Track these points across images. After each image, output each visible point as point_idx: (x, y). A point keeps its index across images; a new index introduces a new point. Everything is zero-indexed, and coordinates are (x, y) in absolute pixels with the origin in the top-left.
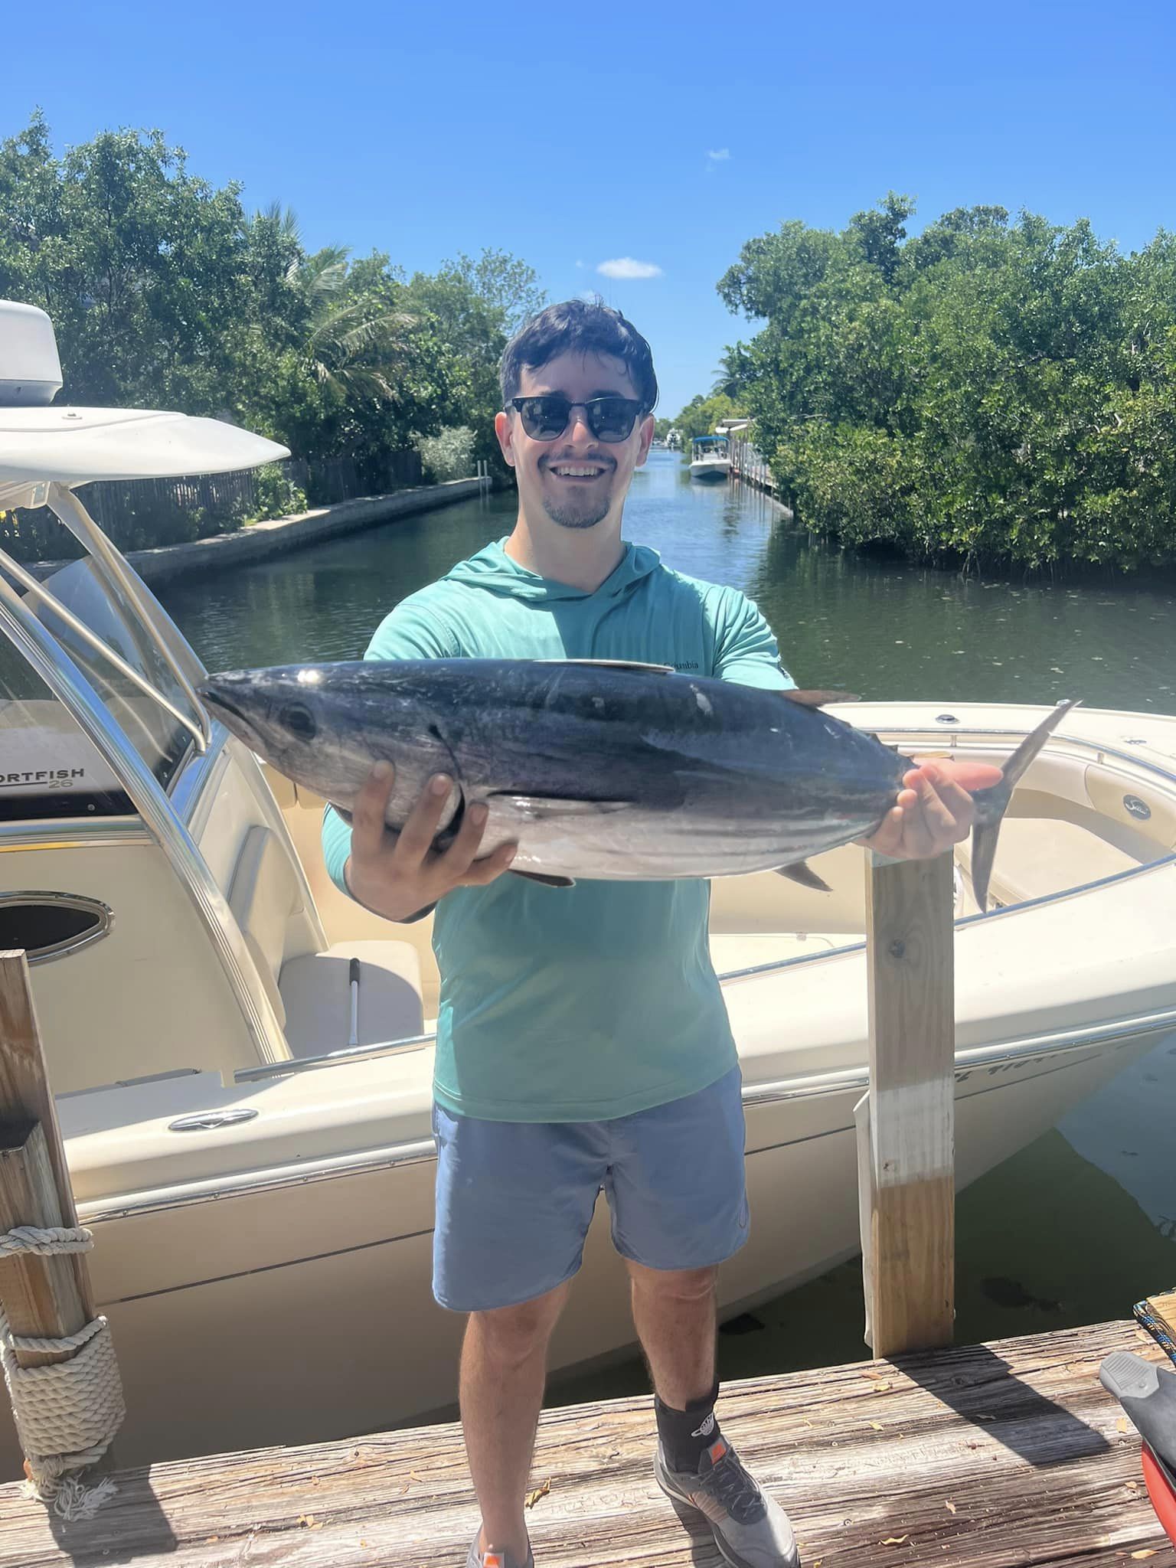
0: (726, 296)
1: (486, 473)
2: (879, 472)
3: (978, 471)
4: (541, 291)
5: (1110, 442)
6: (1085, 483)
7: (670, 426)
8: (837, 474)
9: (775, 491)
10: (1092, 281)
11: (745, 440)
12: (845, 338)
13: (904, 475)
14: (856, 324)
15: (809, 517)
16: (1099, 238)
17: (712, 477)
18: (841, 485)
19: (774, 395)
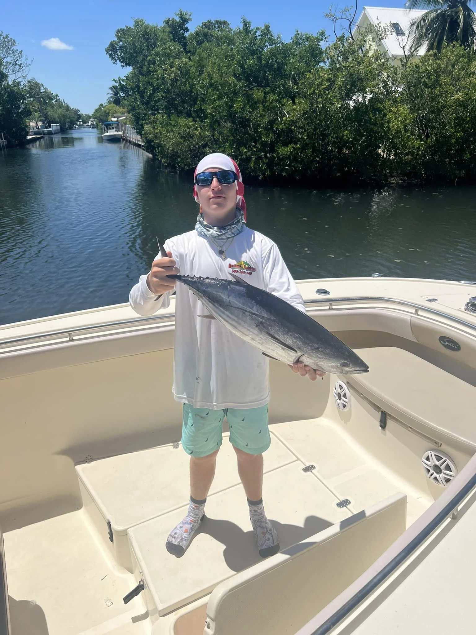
0: (111, 55)
1: (3, 139)
2: (192, 137)
3: (234, 137)
4: (20, 50)
5: (287, 124)
6: (278, 142)
7: (90, 118)
8: (173, 138)
9: (143, 146)
10: (274, 53)
11: (125, 124)
12: (170, 76)
13: (202, 139)
14: (174, 69)
15: (162, 158)
16: (274, 34)
17: (114, 140)
18: (176, 143)
19: (138, 103)
